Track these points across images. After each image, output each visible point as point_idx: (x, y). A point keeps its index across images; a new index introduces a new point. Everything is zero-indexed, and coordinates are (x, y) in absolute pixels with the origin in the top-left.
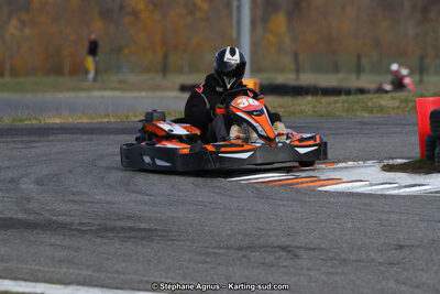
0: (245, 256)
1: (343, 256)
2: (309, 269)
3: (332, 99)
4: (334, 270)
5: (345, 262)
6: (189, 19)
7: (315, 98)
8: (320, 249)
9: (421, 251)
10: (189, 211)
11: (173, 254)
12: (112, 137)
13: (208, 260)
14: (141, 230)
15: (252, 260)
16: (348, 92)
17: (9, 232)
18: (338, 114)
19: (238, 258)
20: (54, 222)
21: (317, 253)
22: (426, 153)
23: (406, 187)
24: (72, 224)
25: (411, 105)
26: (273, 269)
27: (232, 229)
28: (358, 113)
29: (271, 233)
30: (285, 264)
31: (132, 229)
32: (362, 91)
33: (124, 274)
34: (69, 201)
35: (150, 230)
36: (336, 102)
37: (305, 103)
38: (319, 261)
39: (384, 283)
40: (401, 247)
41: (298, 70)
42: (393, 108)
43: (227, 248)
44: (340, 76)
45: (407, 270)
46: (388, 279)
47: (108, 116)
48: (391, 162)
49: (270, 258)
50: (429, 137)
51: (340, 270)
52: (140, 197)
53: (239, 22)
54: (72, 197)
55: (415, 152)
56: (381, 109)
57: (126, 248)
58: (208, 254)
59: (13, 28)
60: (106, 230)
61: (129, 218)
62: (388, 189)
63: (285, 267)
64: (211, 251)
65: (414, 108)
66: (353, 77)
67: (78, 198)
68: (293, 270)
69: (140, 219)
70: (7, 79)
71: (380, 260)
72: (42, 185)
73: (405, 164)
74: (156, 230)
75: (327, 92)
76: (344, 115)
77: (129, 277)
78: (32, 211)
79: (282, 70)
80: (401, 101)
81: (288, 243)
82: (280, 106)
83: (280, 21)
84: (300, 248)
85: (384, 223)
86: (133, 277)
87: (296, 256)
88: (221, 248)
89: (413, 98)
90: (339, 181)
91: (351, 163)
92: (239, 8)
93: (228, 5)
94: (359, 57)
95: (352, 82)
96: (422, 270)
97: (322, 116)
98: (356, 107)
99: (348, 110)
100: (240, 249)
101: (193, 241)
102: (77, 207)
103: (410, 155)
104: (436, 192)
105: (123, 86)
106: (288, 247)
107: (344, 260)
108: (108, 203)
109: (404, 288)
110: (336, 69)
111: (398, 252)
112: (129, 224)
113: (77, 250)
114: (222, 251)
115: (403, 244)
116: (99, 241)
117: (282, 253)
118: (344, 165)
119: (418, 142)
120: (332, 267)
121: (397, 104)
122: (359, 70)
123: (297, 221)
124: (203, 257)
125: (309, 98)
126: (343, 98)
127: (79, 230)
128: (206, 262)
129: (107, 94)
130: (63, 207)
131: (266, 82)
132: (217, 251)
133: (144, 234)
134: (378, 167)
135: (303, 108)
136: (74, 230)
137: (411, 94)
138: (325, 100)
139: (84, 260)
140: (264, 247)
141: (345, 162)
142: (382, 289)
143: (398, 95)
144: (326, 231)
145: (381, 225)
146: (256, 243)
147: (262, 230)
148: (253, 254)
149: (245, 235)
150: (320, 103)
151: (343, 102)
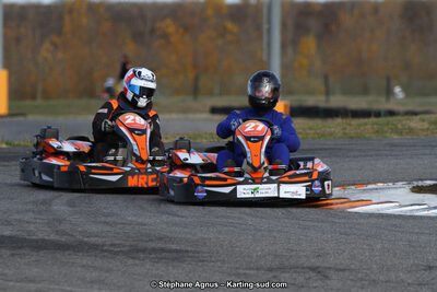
0: (275, 277)
1: (373, 277)
3: (362, 121)
6: (220, 42)
7: (344, 121)
8: (350, 270)
10: (220, 232)
14: (170, 251)
15: (283, 280)
16: (378, 114)
17: (41, 253)
18: (367, 135)
20: (86, 243)
21: (347, 274)
23: (435, 207)
24: (103, 246)
28: (388, 135)
29: (302, 253)
31: (163, 250)
32: (391, 113)
34: (100, 222)
35: (180, 251)
36: (366, 124)
37: (335, 125)
38: (349, 282)
40: (430, 268)
41: (328, 93)
42: (423, 130)
43: (257, 269)
44: (370, 98)
48: (420, 183)
49: (301, 279)
52: (171, 218)
53: (269, 45)
54: (103, 219)
56: (411, 131)
57: (157, 269)
58: (238, 275)
59: (45, 51)
60: (138, 251)
61: (160, 239)
62: (418, 210)
63: (315, 288)
64: (241, 271)
66: (383, 99)
67: (109, 219)
69: (171, 240)
70: (39, 101)
71: (410, 281)
72: (74, 206)
73: (431, 186)
74: (187, 251)
75: (357, 114)
76: (374, 136)
78: (64, 233)
79: (312, 93)
80: (431, 123)
81: (318, 264)
82: (310, 129)
83: (310, 43)
84: (330, 268)
87: (327, 277)
88: (250, 269)
90: (369, 202)
91: (380, 185)
92: (269, 31)
93: (259, 28)
94: (388, 79)
95: (383, 105)
97: (352, 138)
98: (386, 128)
99: (377, 132)
100: (270, 270)
101: (223, 262)
102: (108, 228)
106: (318, 267)
107: (374, 281)
108: (137, 224)
110: (365, 91)
111: (427, 273)
112: (160, 245)
113: (109, 270)
114: (252, 272)
116: (130, 261)
117: (312, 274)
118: (374, 186)
120: (362, 288)
121: (426, 125)
122: (388, 93)
123: (327, 242)
125: (339, 120)
126: (373, 120)
127: (110, 252)
130: (94, 228)
131: (295, 104)
132: (247, 272)
133: (175, 255)
134: (408, 188)
135: (333, 130)
136: (106, 251)
138: (355, 122)
139: (115, 281)
140: (295, 268)
141: (375, 183)
143: (427, 116)
144: (355, 252)
145: (410, 246)
146: (286, 263)
147: (292, 251)
148: (283, 275)
149: (276, 256)
150: (350, 125)
151: (373, 124)
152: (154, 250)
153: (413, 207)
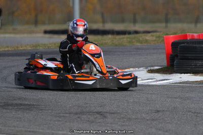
0: (79, 117)
1: (129, 116)
2: (111, 123)
3: (122, 36)
4: (124, 124)
5: (130, 119)
7: (113, 36)
8: (117, 113)
9: (168, 113)
10: (50, 95)
11: (42, 117)
12: (10, 57)
13: (60, 119)
14: (25, 105)
15: (83, 119)
16: (129, 33)
18: (125, 44)
19: (76, 119)
21: (116, 115)
22: (169, 63)
23: (160, 81)
25: (162, 39)
26: (93, 124)
27: (72, 104)
28: (135, 43)
29: (92, 105)
30: (99, 121)
31: (21, 105)
32: (136, 32)
33: (18, 127)
36: (123, 38)
37: (108, 38)
38: (117, 119)
39: (150, 129)
40: (158, 111)
41: (104, 22)
42: (152, 41)
43: (70, 113)
45: (162, 123)
46: (151, 127)
47: (8, 47)
48: (152, 68)
49: (92, 118)
50: (172, 55)
51: (127, 124)
55: (164, 63)
56: (147, 41)
57: (18, 114)
58: (60, 117)
60: (8, 105)
61: (20, 99)
62: (151, 82)
63: (99, 122)
64: (62, 115)
65: (163, 40)
66: (132, 25)
68: (103, 124)
69: (25, 99)
71: (148, 118)
73: (159, 69)
74: (33, 105)
75: (119, 33)
76: (128, 44)
77: (20, 129)
79: (96, 22)
80: (157, 37)
81: (101, 110)
84: (107, 112)
85: (149, 99)
86: (23, 129)
87: (105, 117)
88: (67, 113)
89: (163, 36)
91: (132, 69)
94: (135, 15)
95: (132, 27)
96: (169, 123)
97: (116, 45)
98: (134, 40)
99: (130, 42)
100: (76, 114)
101: (52, 110)
103: (162, 65)
104: (175, 83)
105: (15, 31)
106: (100, 112)
107: (129, 119)
108: (8, 91)
109: (160, 132)
110: (123, 21)
111: (156, 114)
112: (19, 102)
114: (67, 115)
115: (159, 110)
116: (4, 111)
117: (98, 116)
118: (128, 70)
119: (165, 58)
120: (123, 122)
121: (154, 38)
122: (135, 21)
123: (105, 99)
124: (58, 118)
125: (110, 36)
126: (127, 36)
128: (59, 121)
129: (7, 35)
132: (65, 115)
133: (27, 107)
134: (145, 71)
135: (107, 41)
137: (161, 33)
138: (118, 37)
140: (89, 113)
141: (129, 68)
142: (149, 133)
143: (155, 34)
144: (120, 103)
145: (148, 100)
146: (84, 110)
147: (87, 104)
148: (83, 116)
149: (79, 106)
150: (116, 39)
151: (127, 38)
152: (17, 105)
153: (149, 81)
